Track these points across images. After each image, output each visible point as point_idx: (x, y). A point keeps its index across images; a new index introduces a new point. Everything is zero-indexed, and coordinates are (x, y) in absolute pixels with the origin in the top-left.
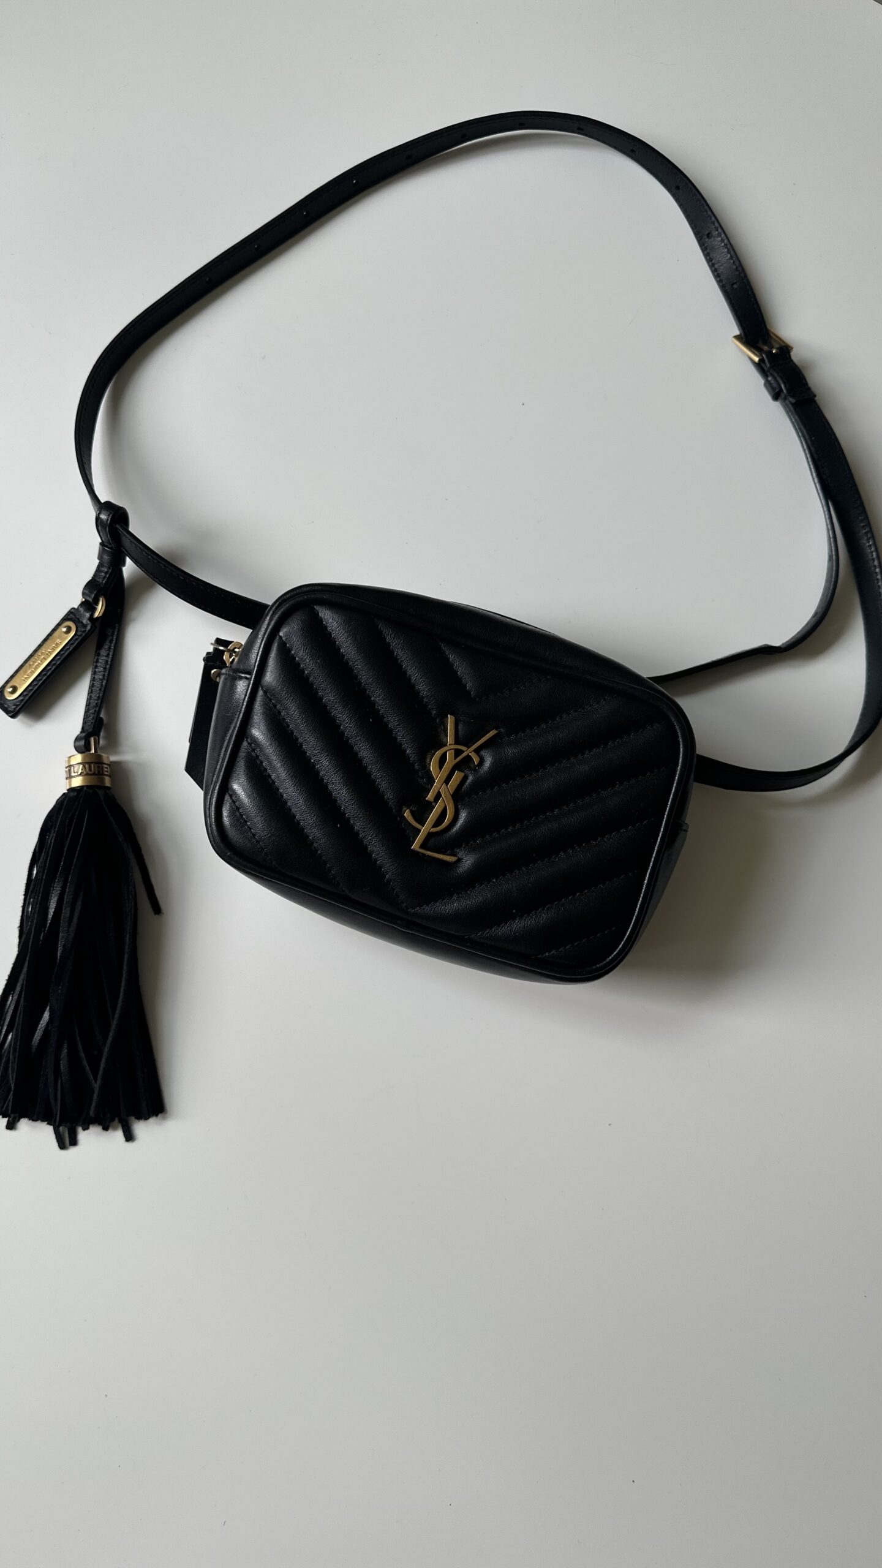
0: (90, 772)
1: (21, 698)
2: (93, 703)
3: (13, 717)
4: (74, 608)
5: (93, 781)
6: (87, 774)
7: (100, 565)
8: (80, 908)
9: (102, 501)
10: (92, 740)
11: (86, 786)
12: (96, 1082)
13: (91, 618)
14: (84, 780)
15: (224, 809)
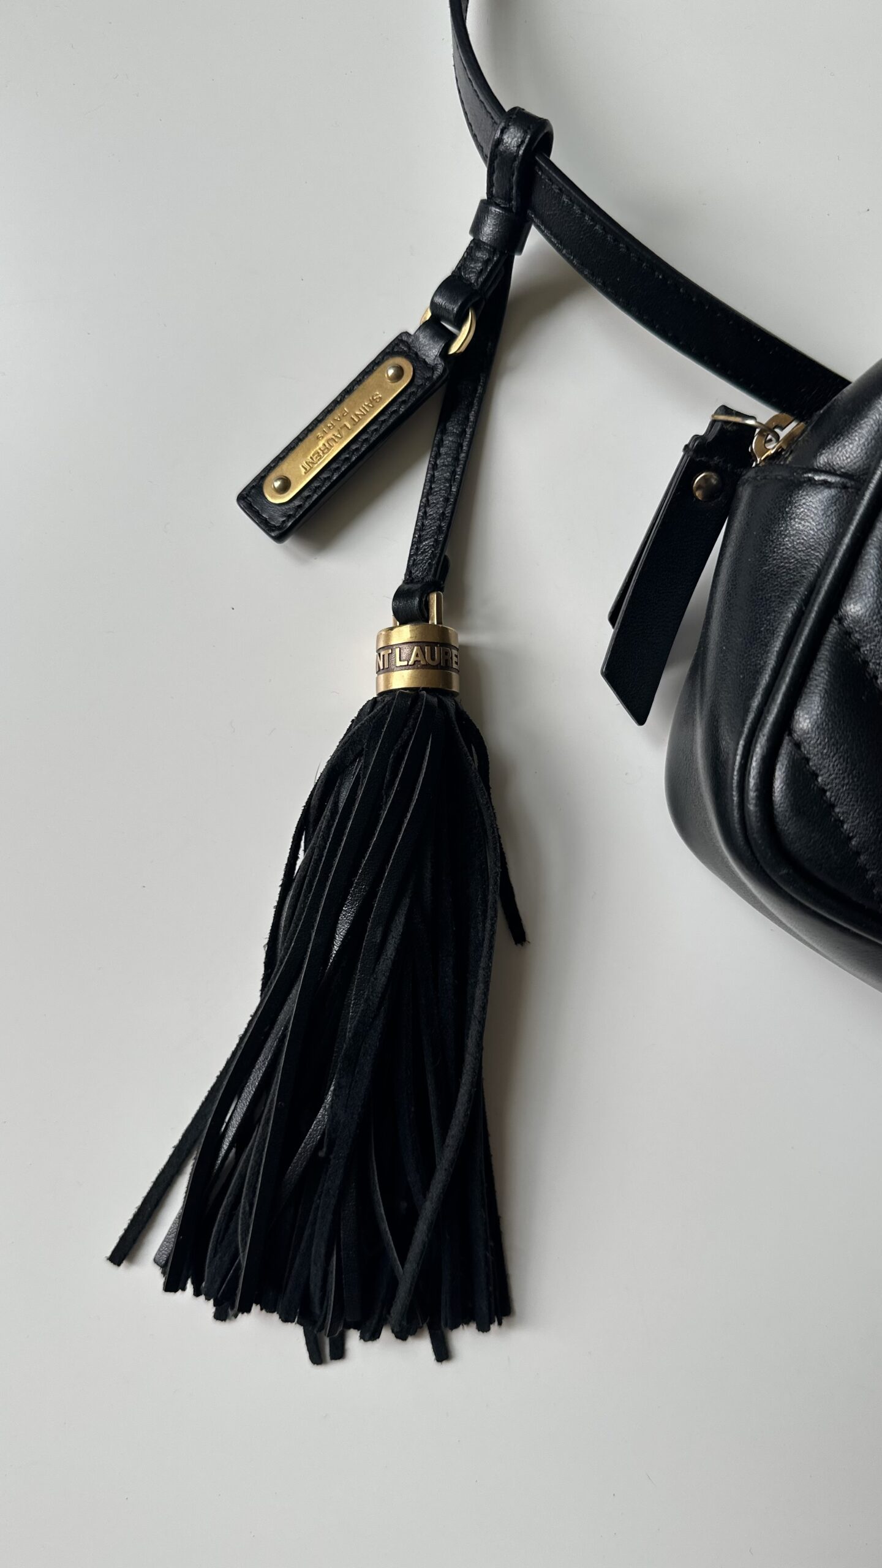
0: (431, 662)
1: (297, 503)
2: (431, 525)
3: (279, 538)
4: (407, 333)
5: (431, 680)
6: (426, 666)
7: (476, 245)
8: (400, 928)
9: (507, 109)
10: (434, 597)
11: (424, 689)
12: (403, 1260)
13: (444, 354)
14: (412, 677)
15: (778, 766)
